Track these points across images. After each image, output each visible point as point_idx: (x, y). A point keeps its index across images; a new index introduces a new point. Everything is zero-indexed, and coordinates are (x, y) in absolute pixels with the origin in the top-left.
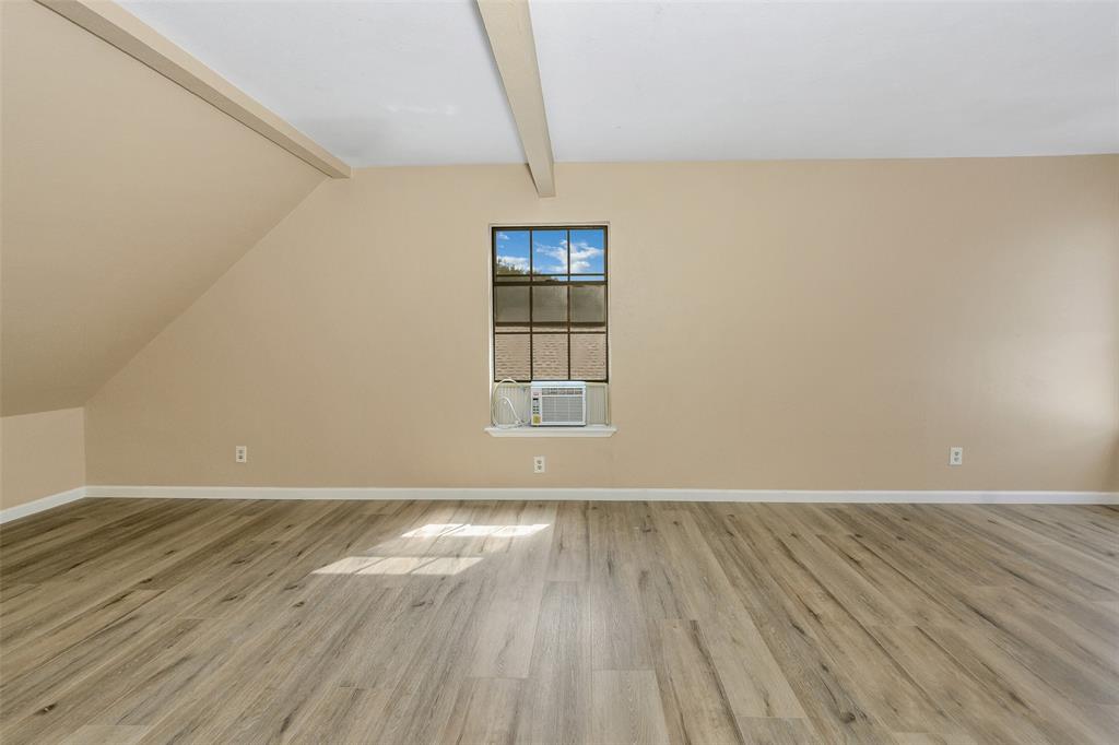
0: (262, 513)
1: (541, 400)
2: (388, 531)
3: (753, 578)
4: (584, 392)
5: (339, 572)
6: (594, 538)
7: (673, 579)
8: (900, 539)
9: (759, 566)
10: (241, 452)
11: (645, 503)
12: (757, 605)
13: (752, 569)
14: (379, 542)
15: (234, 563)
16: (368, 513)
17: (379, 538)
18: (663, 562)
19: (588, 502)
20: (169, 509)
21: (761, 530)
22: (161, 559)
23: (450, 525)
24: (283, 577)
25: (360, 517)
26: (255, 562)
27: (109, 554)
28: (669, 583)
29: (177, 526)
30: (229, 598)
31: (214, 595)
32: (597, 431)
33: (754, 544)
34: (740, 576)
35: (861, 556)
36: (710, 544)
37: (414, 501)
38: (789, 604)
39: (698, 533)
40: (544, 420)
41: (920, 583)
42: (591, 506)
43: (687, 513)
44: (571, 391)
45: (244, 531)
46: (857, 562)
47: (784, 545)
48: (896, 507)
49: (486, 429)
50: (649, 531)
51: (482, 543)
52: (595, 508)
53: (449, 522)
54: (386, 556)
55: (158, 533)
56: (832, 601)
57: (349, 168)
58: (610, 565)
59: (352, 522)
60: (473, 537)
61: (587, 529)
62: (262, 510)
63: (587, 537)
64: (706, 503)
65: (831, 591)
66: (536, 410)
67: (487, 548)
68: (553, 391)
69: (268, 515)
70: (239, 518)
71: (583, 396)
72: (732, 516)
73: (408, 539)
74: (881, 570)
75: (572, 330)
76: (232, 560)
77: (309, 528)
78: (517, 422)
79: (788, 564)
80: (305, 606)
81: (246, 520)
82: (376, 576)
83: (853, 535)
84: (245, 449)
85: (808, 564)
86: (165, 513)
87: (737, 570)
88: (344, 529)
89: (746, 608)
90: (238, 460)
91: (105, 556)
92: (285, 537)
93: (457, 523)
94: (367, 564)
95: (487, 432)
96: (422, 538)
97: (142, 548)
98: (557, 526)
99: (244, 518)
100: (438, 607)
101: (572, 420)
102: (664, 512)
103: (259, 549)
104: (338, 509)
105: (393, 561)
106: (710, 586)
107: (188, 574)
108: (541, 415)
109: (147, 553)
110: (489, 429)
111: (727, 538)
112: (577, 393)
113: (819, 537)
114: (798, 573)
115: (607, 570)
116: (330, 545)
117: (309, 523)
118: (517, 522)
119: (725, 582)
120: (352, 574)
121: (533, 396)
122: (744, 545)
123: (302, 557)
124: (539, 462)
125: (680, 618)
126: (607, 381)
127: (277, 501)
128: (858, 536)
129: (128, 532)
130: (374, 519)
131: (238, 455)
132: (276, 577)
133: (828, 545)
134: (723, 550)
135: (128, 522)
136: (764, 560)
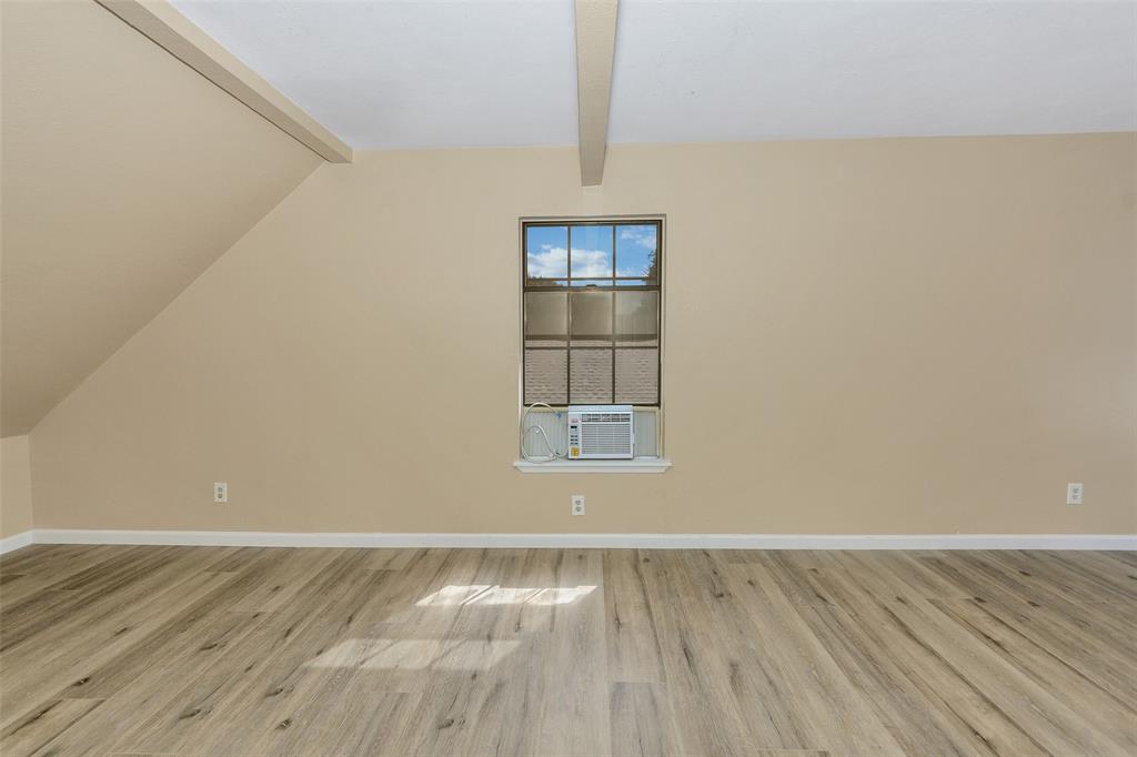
0: (244, 568)
1: (580, 428)
2: (398, 597)
3: (874, 670)
4: (631, 417)
5: (338, 664)
6: (657, 608)
7: (773, 676)
8: (1034, 605)
9: (874, 649)
10: (220, 489)
11: (706, 553)
12: (898, 720)
13: (870, 658)
14: (388, 614)
15: (203, 649)
16: (374, 568)
17: (389, 608)
18: (752, 646)
19: (636, 551)
20: (133, 561)
21: (858, 593)
22: (106, 643)
23: (474, 587)
24: (265, 673)
25: (364, 574)
26: (232, 645)
27: (41, 635)
28: (770, 683)
29: (138, 587)
30: (189, 714)
31: (169, 707)
32: (646, 464)
33: (857, 615)
34: (859, 670)
35: (1000, 634)
36: (803, 616)
37: (428, 549)
38: (941, 719)
39: (783, 599)
40: (584, 452)
41: (1099, 681)
42: (641, 558)
43: (759, 565)
44: (616, 418)
45: (222, 595)
46: (997, 643)
47: (893, 616)
48: (1004, 555)
49: (515, 464)
50: (722, 595)
51: (519, 615)
52: (646, 560)
53: (473, 582)
54: (397, 638)
55: (110, 600)
56: (996, 714)
57: (351, 150)
58: (687, 652)
59: (354, 582)
60: (505, 605)
61: (644, 591)
62: (245, 562)
63: (648, 606)
64: (778, 552)
65: (988, 696)
66: (574, 440)
67: (525, 623)
68: (595, 418)
69: (251, 570)
70: (216, 575)
71: (631, 423)
72: (815, 570)
73: (424, 610)
74: (1034, 657)
75: (618, 344)
76: (199, 644)
77: (300, 592)
78: (551, 455)
79: (910, 646)
80: (293, 725)
81: (226, 578)
82: (386, 671)
83: (971, 598)
84: (225, 487)
85: (937, 648)
86: (125, 568)
87: (850, 657)
88: (345, 592)
89: (887, 727)
90: (217, 499)
91: (35, 639)
92: (271, 606)
93: (482, 583)
94: (374, 650)
95: (516, 467)
96: (441, 607)
97: (87, 625)
98: (607, 587)
99: (223, 574)
100: (471, 730)
101: (617, 452)
102: (731, 565)
103: (235, 626)
104: (336, 563)
105: (406, 646)
106: (826, 689)
107: (141, 667)
108: (580, 446)
109: (91, 634)
110: (517, 463)
111: (820, 605)
112: (623, 420)
113: (932, 602)
114: (930, 662)
115: (684, 660)
116: (325, 620)
117: (303, 582)
118: (556, 582)
119: (842, 681)
120: (355, 669)
121: (570, 424)
122: (844, 616)
123: (290, 639)
124: (578, 502)
125: (804, 748)
126: (658, 405)
127: (264, 549)
128: (980, 600)
129: (75, 597)
130: (382, 576)
131: (217, 493)
132: (256, 673)
133: (947, 614)
134: (821, 623)
135: (79, 582)
136: (878, 641)
